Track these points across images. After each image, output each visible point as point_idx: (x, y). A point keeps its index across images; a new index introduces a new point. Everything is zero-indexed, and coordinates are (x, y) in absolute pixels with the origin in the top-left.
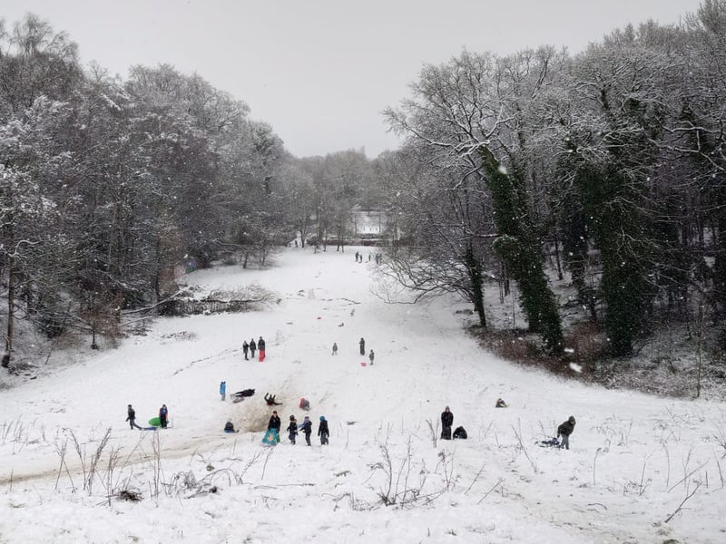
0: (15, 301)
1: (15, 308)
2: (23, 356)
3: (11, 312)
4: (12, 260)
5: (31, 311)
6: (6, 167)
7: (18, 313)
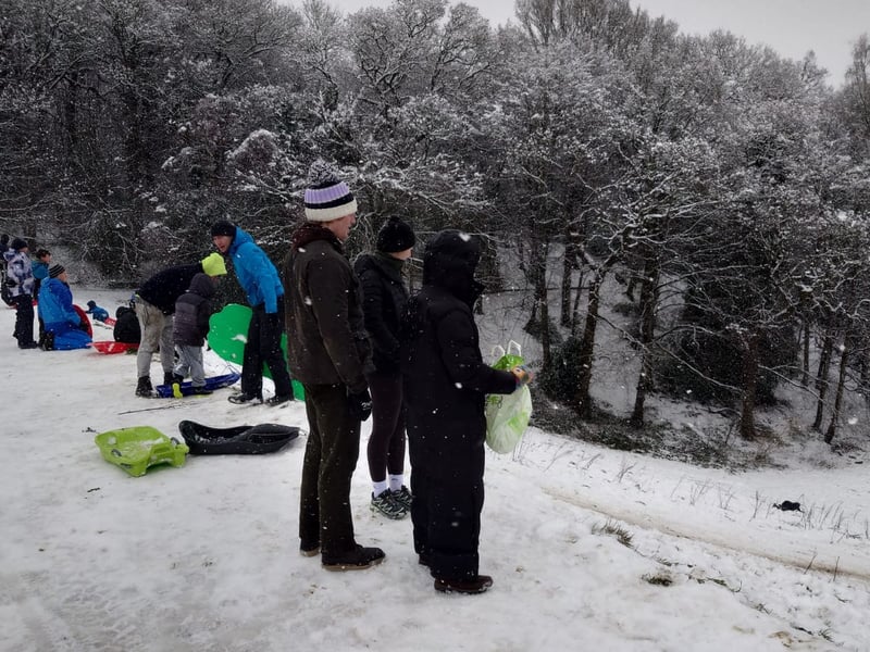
0: (848, 370)
1: (847, 378)
2: (849, 434)
3: (842, 381)
4: (850, 321)
5: (864, 384)
6: (856, 213)
7: (850, 384)
